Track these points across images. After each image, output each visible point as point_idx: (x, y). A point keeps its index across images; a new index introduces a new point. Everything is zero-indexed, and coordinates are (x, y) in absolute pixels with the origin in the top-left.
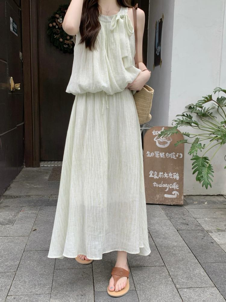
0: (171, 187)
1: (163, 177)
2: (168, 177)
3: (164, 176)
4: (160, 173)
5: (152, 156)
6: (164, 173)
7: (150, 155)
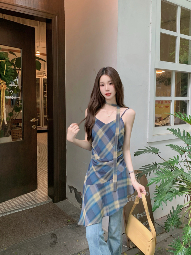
0: (146, 224)
1: (140, 218)
2: (144, 216)
3: (141, 216)
4: (137, 214)
5: (130, 201)
6: (140, 214)
7: (128, 201)
